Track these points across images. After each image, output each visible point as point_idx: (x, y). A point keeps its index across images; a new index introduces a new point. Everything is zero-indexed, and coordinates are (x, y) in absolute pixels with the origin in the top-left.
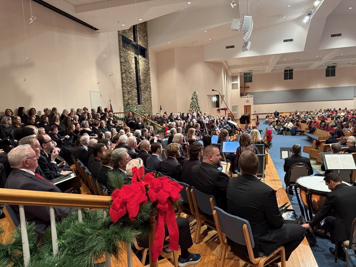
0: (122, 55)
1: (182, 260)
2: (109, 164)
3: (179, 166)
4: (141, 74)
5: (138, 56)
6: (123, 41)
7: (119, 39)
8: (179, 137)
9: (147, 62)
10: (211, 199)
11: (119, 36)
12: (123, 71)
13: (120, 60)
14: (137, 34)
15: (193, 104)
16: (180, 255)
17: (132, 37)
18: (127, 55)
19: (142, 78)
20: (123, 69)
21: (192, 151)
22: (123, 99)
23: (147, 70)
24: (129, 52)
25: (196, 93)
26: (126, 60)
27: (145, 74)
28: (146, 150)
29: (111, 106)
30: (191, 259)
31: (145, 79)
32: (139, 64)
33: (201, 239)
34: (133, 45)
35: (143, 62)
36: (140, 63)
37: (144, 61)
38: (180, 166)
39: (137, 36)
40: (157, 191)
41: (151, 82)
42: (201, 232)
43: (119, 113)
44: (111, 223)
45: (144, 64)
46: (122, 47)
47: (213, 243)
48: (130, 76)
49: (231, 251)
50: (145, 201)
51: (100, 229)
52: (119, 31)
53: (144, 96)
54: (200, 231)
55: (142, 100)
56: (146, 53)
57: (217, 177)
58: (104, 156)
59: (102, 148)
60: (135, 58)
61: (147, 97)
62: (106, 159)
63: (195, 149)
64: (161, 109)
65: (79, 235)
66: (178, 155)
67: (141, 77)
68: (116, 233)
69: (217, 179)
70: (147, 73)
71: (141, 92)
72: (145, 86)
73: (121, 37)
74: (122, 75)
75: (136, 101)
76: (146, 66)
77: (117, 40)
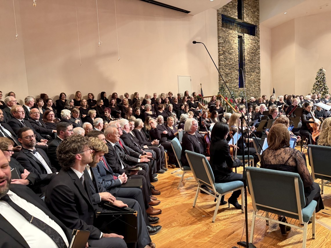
0: (220, 35)
4: (247, 53)
5: (244, 35)
6: (222, 20)
7: (218, 19)
9: (257, 40)
11: (218, 16)
12: (220, 53)
13: (218, 41)
17: (236, 14)
18: (227, 34)
19: (248, 58)
20: (220, 50)
22: (219, 83)
23: (255, 49)
24: (231, 31)
26: (226, 40)
27: (252, 53)
29: (201, 90)
31: (252, 59)
34: (239, 24)
35: (251, 41)
36: (245, 42)
37: (251, 40)
39: (243, 13)
41: (261, 62)
45: (252, 42)
46: (221, 27)
48: (231, 57)
52: (218, 11)
53: (247, 79)
55: (246, 83)
56: (256, 30)
60: (240, 37)
61: (254, 79)
64: (274, 92)
67: (246, 57)
70: (255, 52)
71: (245, 74)
72: (251, 66)
73: (220, 17)
74: (219, 57)
75: (236, 84)
76: (254, 44)
77: (216, 20)
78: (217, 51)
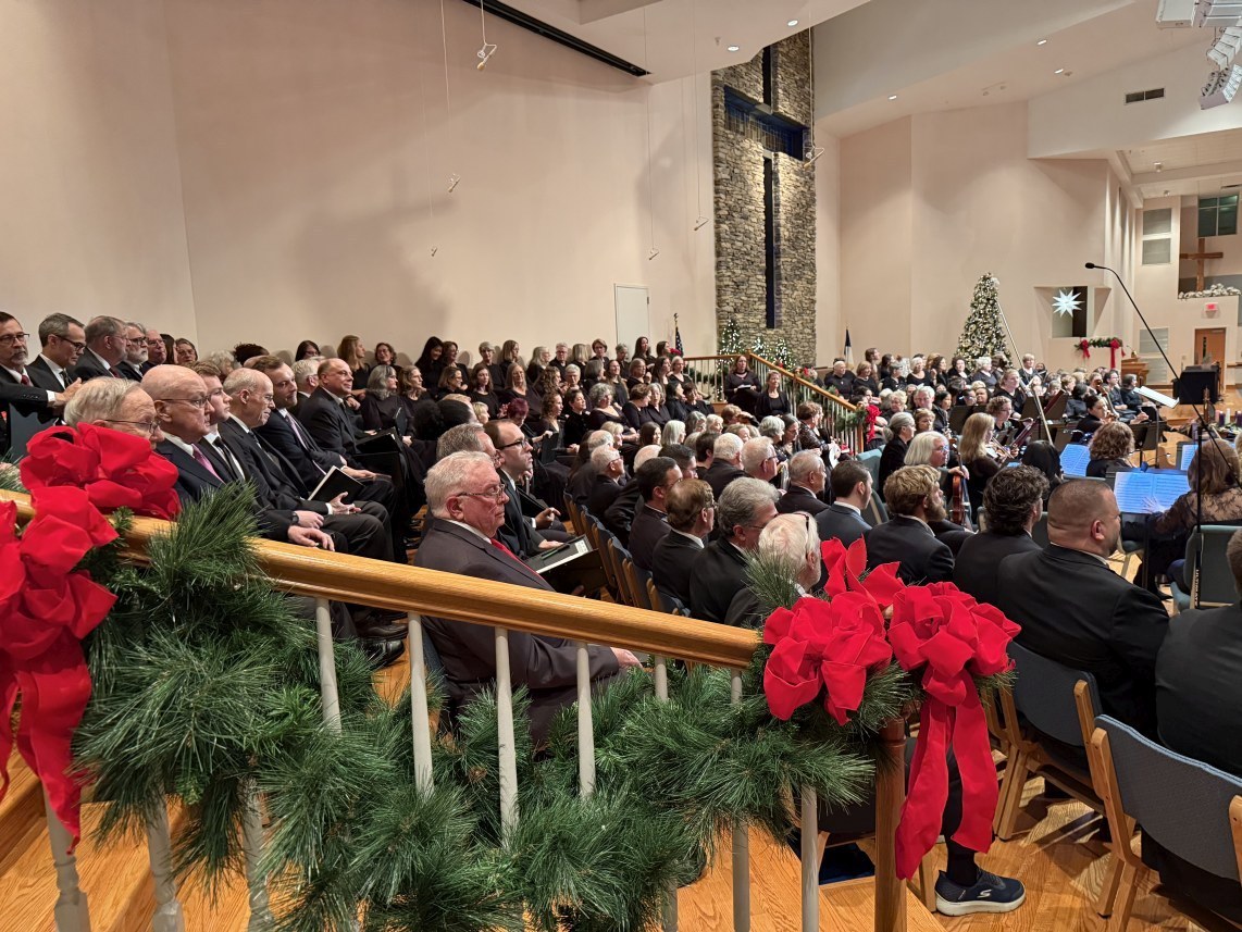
0: (721, 155)
2: (693, 529)
3: (941, 551)
4: (784, 217)
5: (776, 155)
6: (727, 105)
7: (713, 101)
9: (809, 174)
10: (1081, 686)
11: (715, 90)
12: (721, 213)
13: (716, 174)
14: (776, 77)
15: (976, 323)
17: (760, 88)
18: (738, 153)
19: (787, 233)
20: (721, 205)
22: (718, 311)
23: (804, 202)
24: (746, 144)
25: (993, 279)
26: (736, 171)
27: (798, 217)
28: (811, 486)
29: (677, 334)
30: (986, 894)
31: (797, 238)
32: (777, 183)
33: (1020, 830)
34: (762, 118)
35: (794, 177)
36: (781, 179)
37: (796, 173)
39: (776, 83)
40: (925, 632)
41: (818, 244)
42: (1023, 803)
43: (701, 359)
44: (764, 719)
45: (797, 180)
46: (722, 129)
47: (1072, 850)
48: (747, 227)
49: (1157, 890)
50: (883, 662)
51: (725, 735)
52: (714, 73)
53: (789, 297)
54: (1018, 798)
55: (782, 314)
56: (804, 142)
58: (680, 501)
59: (669, 473)
60: (767, 162)
61: (801, 302)
62: (687, 512)
64: (848, 344)
65: (671, 744)
67: (782, 229)
68: (785, 756)
70: (804, 216)
71: (780, 284)
72: (794, 260)
73: (721, 93)
74: (717, 227)
75: (760, 317)
76: (802, 189)
77: (709, 105)
78: (712, 206)
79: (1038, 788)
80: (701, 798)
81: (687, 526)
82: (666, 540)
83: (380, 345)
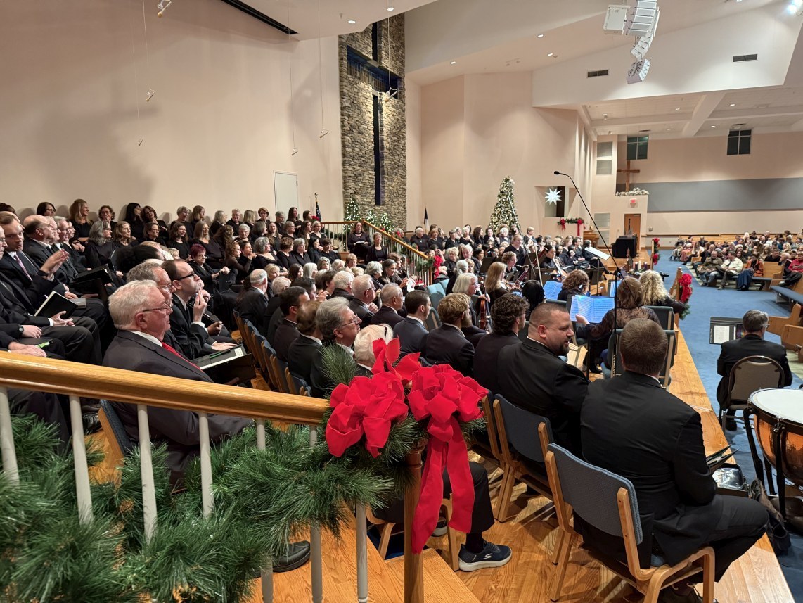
0: (345, 91)
1: (468, 554)
2: (315, 333)
3: (467, 346)
4: (386, 134)
5: (381, 94)
6: (349, 59)
7: (339, 55)
8: (470, 282)
9: (401, 108)
10: (542, 425)
11: (341, 48)
12: (345, 128)
13: (341, 103)
14: (380, 43)
15: (501, 207)
16: (464, 543)
17: (370, 49)
18: (356, 90)
19: (388, 145)
20: (345, 123)
21: (501, 314)
22: (344, 193)
23: (398, 126)
24: (361, 85)
25: (511, 180)
26: (355, 102)
27: (394, 135)
28: (394, 306)
29: (317, 206)
30: (488, 556)
31: (394, 148)
32: (381, 112)
33: (511, 515)
34: (371, 69)
35: (392, 109)
36: (384, 109)
37: (393, 106)
38: (470, 345)
39: (380, 47)
40: (429, 395)
41: (408, 154)
42: (513, 499)
43: (329, 223)
44: (327, 457)
45: (394, 111)
46: (345, 74)
47: (541, 524)
48: (362, 139)
49: (582, 546)
50: (402, 416)
51: (303, 469)
52: (340, 37)
53: (389, 186)
54: (510, 496)
55: (385, 196)
56: (399, 87)
57: (559, 375)
58: (305, 315)
59: (300, 297)
60: (375, 98)
61: (397, 189)
62: (310, 322)
63: (506, 310)
64: (426, 217)
65: (261, 477)
66: (464, 322)
67: (385, 142)
68: (338, 480)
69: (557, 380)
70: (399, 135)
71: (384, 177)
72: (393, 163)
73: (345, 51)
74: (343, 138)
75: (371, 198)
76: (397, 117)
77: (337, 57)
78: (339, 124)
79: (522, 489)
80: (281, 513)
81: (310, 331)
82: (297, 341)
83: (103, 208)
